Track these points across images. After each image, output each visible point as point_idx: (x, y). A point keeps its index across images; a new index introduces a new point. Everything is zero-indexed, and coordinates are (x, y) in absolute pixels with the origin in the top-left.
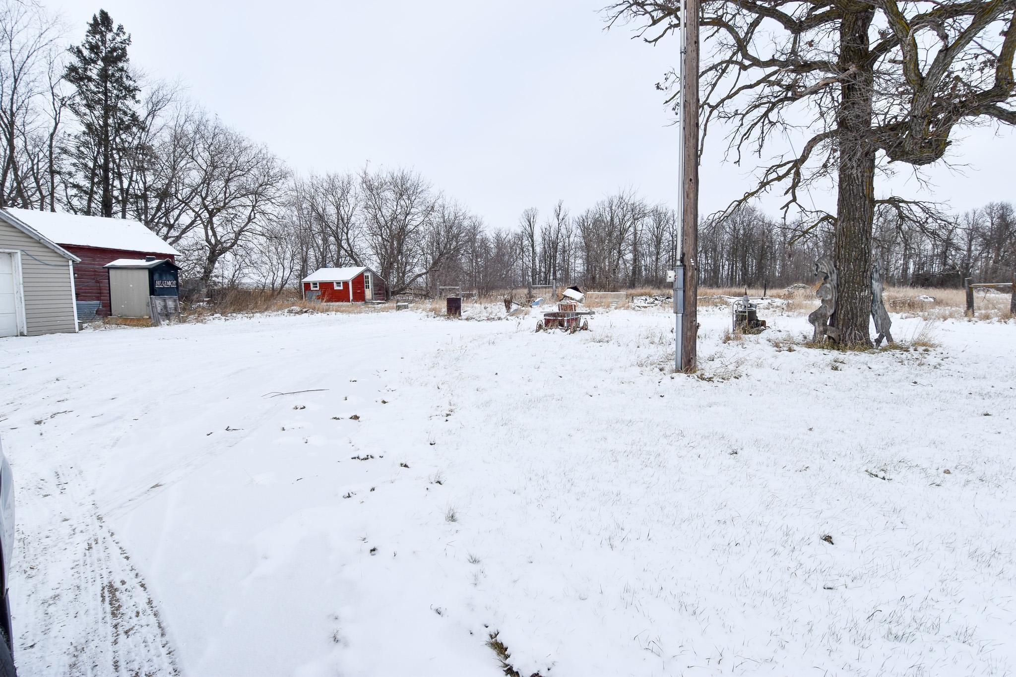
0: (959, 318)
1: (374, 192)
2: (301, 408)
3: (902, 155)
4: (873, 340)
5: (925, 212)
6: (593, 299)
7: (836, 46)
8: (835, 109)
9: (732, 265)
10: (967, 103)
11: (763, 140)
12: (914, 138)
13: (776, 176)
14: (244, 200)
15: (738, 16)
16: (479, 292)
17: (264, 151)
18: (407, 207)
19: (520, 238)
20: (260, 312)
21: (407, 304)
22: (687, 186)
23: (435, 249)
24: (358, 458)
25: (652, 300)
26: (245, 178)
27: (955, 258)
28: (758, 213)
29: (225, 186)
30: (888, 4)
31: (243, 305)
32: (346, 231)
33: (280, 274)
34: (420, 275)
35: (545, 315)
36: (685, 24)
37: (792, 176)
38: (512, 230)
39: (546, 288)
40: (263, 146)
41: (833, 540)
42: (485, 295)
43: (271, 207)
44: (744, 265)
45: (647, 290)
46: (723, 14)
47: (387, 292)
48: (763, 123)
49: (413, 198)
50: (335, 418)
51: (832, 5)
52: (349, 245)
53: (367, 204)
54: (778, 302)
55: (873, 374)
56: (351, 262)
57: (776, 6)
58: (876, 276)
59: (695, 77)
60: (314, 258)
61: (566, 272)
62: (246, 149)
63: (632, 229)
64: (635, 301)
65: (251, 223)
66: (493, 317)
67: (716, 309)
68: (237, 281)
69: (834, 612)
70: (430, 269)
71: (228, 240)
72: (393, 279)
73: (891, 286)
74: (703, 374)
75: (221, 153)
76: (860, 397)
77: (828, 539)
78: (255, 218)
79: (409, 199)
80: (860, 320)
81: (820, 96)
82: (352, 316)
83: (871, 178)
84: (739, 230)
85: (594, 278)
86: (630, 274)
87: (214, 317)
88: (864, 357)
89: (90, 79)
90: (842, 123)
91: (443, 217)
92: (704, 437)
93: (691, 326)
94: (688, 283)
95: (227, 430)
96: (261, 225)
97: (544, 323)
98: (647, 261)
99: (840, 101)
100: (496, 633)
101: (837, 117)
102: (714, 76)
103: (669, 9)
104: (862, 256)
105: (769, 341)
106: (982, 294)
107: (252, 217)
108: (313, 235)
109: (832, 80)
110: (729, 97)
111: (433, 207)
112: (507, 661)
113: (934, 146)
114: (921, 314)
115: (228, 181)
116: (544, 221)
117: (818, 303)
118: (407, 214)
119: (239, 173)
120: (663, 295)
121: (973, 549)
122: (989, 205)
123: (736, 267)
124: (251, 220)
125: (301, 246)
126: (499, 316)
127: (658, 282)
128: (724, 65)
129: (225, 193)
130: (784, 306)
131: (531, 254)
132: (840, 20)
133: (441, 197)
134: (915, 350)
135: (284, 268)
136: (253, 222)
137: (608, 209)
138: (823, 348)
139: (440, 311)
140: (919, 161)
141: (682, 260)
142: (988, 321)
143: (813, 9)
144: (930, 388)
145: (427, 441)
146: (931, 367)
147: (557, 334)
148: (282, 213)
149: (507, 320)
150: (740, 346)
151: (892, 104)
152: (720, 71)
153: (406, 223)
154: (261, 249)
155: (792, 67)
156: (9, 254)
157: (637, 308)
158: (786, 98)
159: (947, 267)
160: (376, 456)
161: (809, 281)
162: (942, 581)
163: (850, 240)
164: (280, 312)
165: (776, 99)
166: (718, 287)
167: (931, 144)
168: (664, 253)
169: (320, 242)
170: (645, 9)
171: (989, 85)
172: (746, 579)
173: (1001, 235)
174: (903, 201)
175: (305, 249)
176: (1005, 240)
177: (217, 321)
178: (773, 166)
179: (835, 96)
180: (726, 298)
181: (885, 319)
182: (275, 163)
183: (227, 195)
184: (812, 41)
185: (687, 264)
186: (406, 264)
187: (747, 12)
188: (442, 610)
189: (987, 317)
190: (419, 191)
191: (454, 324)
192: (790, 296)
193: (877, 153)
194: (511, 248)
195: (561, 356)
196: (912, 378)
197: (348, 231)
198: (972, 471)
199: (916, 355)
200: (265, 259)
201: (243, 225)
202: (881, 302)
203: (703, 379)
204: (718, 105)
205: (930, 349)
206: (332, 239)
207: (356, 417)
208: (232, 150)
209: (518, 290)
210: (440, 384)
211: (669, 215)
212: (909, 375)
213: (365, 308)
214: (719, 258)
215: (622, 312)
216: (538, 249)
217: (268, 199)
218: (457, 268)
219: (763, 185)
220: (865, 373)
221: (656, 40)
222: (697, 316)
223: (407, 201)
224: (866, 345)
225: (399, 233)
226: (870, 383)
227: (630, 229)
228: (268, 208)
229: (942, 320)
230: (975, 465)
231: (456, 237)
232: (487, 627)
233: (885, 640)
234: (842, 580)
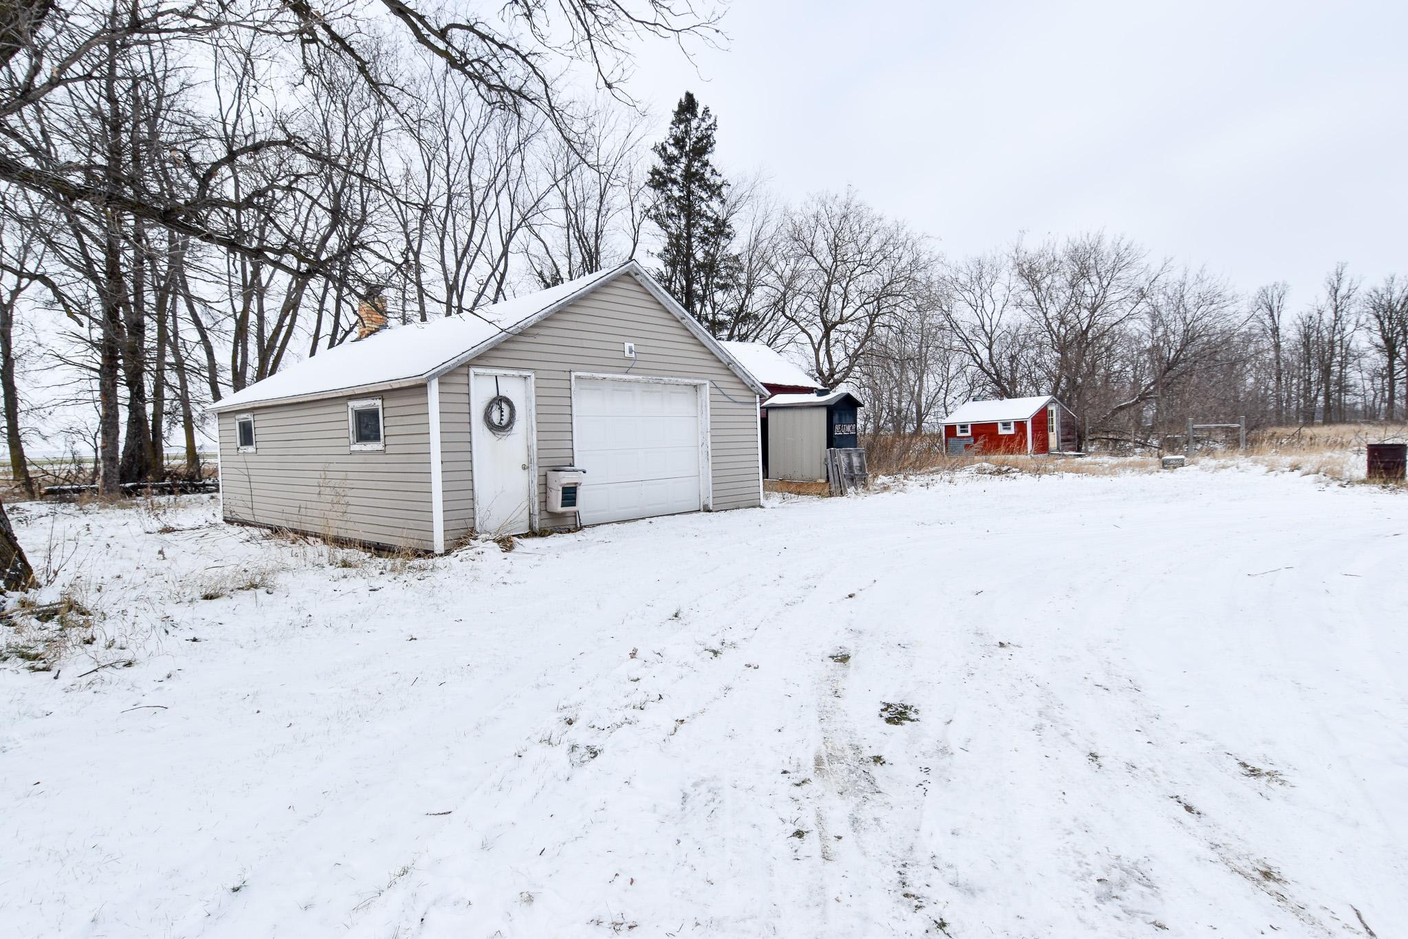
21: (1183, 457)
89: (674, 182)
124: (869, 337)
156: (695, 386)
164: (964, 472)
213: (1048, 465)
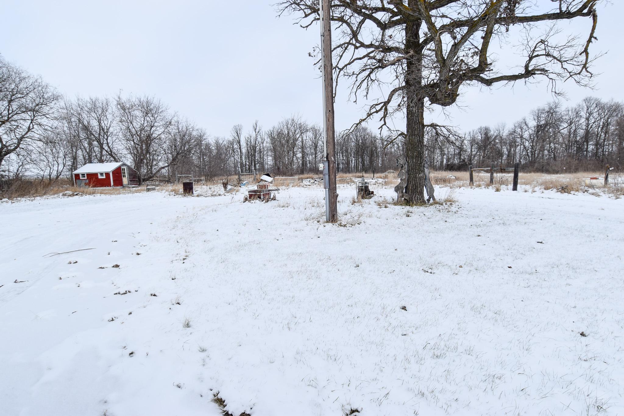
0: (467, 187)
1: (127, 111)
2: (74, 263)
3: (436, 101)
4: (426, 200)
5: (448, 131)
6: (279, 181)
7: (403, 39)
8: (404, 74)
9: (357, 160)
10: (466, 74)
11: (368, 90)
12: (441, 92)
13: (375, 110)
14: (24, 115)
15: (352, 17)
16: (206, 178)
17: (39, 81)
18: (152, 122)
19: (232, 144)
20: (39, 196)
21: (154, 187)
22: (328, 114)
23: (173, 150)
24: (119, 293)
25: (313, 181)
26: (25, 100)
27: (465, 156)
28: (368, 131)
29: (8, 106)
30: (427, 18)
31: (26, 191)
32: (106, 137)
33: (55, 168)
34: (163, 168)
35: (249, 192)
36: (323, 19)
37: (383, 110)
38: (226, 138)
39: (249, 175)
40: (39, 77)
41: (407, 309)
42: (210, 180)
43: (46, 120)
44: (363, 160)
45: (311, 175)
46: (344, 15)
47: (139, 179)
48: (368, 80)
49: (156, 116)
50: (100, 268)
51: (401, 16)
52: (109, 147)
53: (122, 119)
54: (380, 180)
55: (426, 218)
56: (111, 159)
57: (373, 13)
58: (426, 165)
59: (330, 51)
60: (82, 157)
61: (262, 164)
62: (24, 78)
63: (300, 139)
64: (304, 182)
65: (30, 132)
66: (215, 194)
67: (348, 186)
68: (21, 174)
69: (407, 348)
70: (170, 163)
71: (12, 144)
72: (144, 170)
73: (435, 171)
74: (341, 223)
75: (4, 81)
76: (420, 230)
77: (404, 308)
78: (33, 128)
79: (153, 116)
80: (419, 189)
81: (396, 67)
82: (113, 196)
83: (422, 113)
84: (359, 140)
85: (279, 168)
86: (301, 166)
87: (2, 201)
88: (422, 209)
90: (407, 82)
91: (178, 129)
92: (342, 259)
93: (334, 196)
94: (331, 172)
95: (15, 282)
96: (38, 133)
97: (248, 197)
98: (310, 158)
99: (406, 70)
100: (218, 393)
101: (405, 79)
102: (340, 51)
103: (314, 8)
104: (419, 155)
105: (375, 202)
106: (477, 174)
107: (31, 128)
108: (81, 140)
109: (401, 58)
110: (349, 64)
111: (170, 123)
112: (225, 409)
113: (451, 96)
114: (449, 185)
115: (10, 101)
116: (247, 133)
117: (399, 181)
118: (152, 127)
119: (19, 96)
120: (319, 178)
121: (472, 305)
122: (480, 128)
123: (359, 161)
124: (30, 130)
125: (71, 148)
126: (219, 193)
127: (316, 170)
128: (346, 45)
129: (9, 110)
130: (383, 183)
131: (239, 154)
132: (405, 25)
133: (176, 115)
134: (446, 204)
135: (58, 164)
136: (32, 131)
137: (285, 127)
138: (402, 205)
139: (179, 191)
140: (444, 104)
141: (327, 157)
142: (480, 188)
143: (392, 17)
144: (453, 224)
145: (170, 277)
146: (453, 213)
147: (257, 203)
148: (55, 125)
149: (225, 195)
150: (361, 206)
151: (431, 73)
152: (344, 48)
153: (152, 132)
154: (39, 151)
155: (381, 49)
157: (305, 186)
158: (379, 67)
159: (461, 160)
160: (133, 290)
161: (396, 169)
162: (458, 324)
163: (413, 146)
164: (56, 196)
165: (374, 67)
166: (349, 173)
167: (450, 95)
168: (319, 154)
169: (86, 145)
170: (300, 7)
171: (476, 65)
172: (363, 336)
173: (485, 143)
174: (438, 126)
175: (74, 150)
176: (487, 146)
177: (5, 204)
178: (374, 105)
179: (404, 67)
180: (353, 179)
181: (431, 188)
182: (48, 89)
183: (10, 112)
184: (391, 35)
185: (330, 160)
186: (153, 160)
187: (357, 15)
188: (181, 385)
189: (479, 186)
190: (159, 111)
191: (189, 200)
192: (386, 177)
193: (425, 99)
194: (226, 150)
195: (259, 217)
196: (445, 219)
197: (108, 137)
198: (472, 266)
199: (446, 207)
200: (43, 158)
201: (24, 133)
202: (429, 179)
203: (341, 226)
204: (343, 68)
205: (453, 203)
206: (95, 143)
207: (117, 266)
208: (13, 79)
209: (232, 177)
210: (179, 238)
211: (321, 131)
212: (443, 218)
213: (123, 190)
214: (350, 156)
215: (296, 189)
216: (244, 151)
217: (44, 115)
218: (191, 163)
219: (369, 115)
220: (422, 217)
221: (307, 27)
222: (337, 190)
223: (151, 118)
224: (423, 203)
225: (146, 139)
226: (425, 223)
227: (299, 139)
228: (44, 121)
229: (459, 188)
230: (473, 262)
231: (188, 142)
232: (211, 390)
233: (432, 359)
234: (411, 329)
